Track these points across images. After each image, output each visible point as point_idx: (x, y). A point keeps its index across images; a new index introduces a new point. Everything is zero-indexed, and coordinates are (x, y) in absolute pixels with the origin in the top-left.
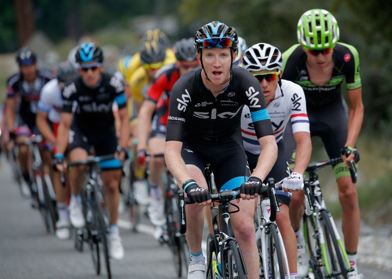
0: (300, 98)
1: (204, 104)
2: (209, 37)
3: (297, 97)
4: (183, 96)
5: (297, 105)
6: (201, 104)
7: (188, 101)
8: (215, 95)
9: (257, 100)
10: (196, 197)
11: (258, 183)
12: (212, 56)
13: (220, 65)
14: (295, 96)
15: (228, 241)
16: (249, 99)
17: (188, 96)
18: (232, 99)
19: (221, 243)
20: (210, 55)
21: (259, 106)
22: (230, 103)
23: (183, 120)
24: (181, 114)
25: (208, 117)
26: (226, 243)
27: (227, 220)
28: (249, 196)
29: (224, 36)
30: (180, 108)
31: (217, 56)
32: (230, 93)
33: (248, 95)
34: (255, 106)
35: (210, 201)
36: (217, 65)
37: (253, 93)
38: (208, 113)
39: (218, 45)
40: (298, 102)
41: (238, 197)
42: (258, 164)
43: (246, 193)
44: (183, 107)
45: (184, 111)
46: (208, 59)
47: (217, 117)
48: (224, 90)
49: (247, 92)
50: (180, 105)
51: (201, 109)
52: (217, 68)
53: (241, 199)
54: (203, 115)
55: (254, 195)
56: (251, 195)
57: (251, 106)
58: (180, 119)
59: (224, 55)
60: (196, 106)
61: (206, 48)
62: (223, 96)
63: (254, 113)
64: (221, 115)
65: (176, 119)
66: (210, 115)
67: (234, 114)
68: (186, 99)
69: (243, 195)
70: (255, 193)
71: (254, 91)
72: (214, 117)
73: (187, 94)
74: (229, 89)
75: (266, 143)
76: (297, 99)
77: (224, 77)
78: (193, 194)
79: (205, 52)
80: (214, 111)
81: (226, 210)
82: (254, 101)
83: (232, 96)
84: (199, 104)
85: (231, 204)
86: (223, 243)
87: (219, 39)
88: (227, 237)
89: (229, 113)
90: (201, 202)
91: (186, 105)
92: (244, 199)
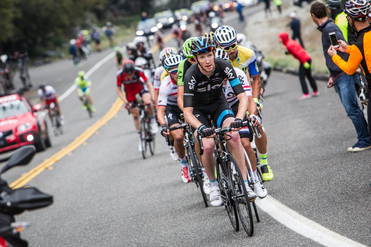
0: (243, 78)
1: (203, 83)
2: (200, 49)
3: (241, 77)
4: (192, 81)
5: (242, 82)
6: (201, 83)
7: (194, 83)
8: (209, 77)
9: (232, 74)
10: (207, 133)
11: (240, 121)
12: (204, 57)
13: (209, 62)
14: (240, 77)
15: (228, 156)
16: (227, 74)
17: (194, 80)
18: (218, 77)
19: (223, 158)
20: (202, 57)
21: (234, 77)
22: (217, 79)
23: (192, 95)
24: (191, 91)
25: (206, 90)
26: (226, 157)
27: (225, 144)
28: (236, 129)
29: (208, 45)
30: (190, 88)
31: (206, 57)
32: (216, 74)
33: (226, 72)
34: (231, 78)
35: (215, 134)
36: (208, 62)
37: (228, 71)
38: (205, 88)
39: (206, 52)
40: (242, 80)
41: (230, 130)
42: (238, 110)
43: (234, 127)
44: (192, 87)
45: (193, 89)
46: (202, 60)
47: (211, 89)
48: (213, 72)
49: (225, 71)
50: (190, 86)
51: (202, 86)
52: (208, 64)
53: (232, 131)
54: (203, 90)
55: (239, 128)
56: (237, 128)
57: (229, 78)
58: (191, 94)
59: (210, 55)
60: (199, 85)
61: (199, 54)
62: (213, 77)
63: (231, 82)
64: (213, 87)
65: (189, 94)
66: (207, 89)
67: (220, 85)
68: (194, 82)
69: (233, 129)
70: (239, 127)
71: (229, 69)
72: (209, 89)
73: (193, 79)
74: (215, 72)
75: (241, 98)
76: (241, 78)
77: (212, 67)
78: (205, 132)
79: (199, 57)
80: (209, 86)
81: (224, 139)
82: (230, 75)
83: (218, 75)
84: (200, 83)
85: (227, 135)
86: (225, 158)
87: (206, 48)
88: (226, 154)
89: (217, 85)
90: (210, 136)
91: (194, 85)
92: (233, 131)
